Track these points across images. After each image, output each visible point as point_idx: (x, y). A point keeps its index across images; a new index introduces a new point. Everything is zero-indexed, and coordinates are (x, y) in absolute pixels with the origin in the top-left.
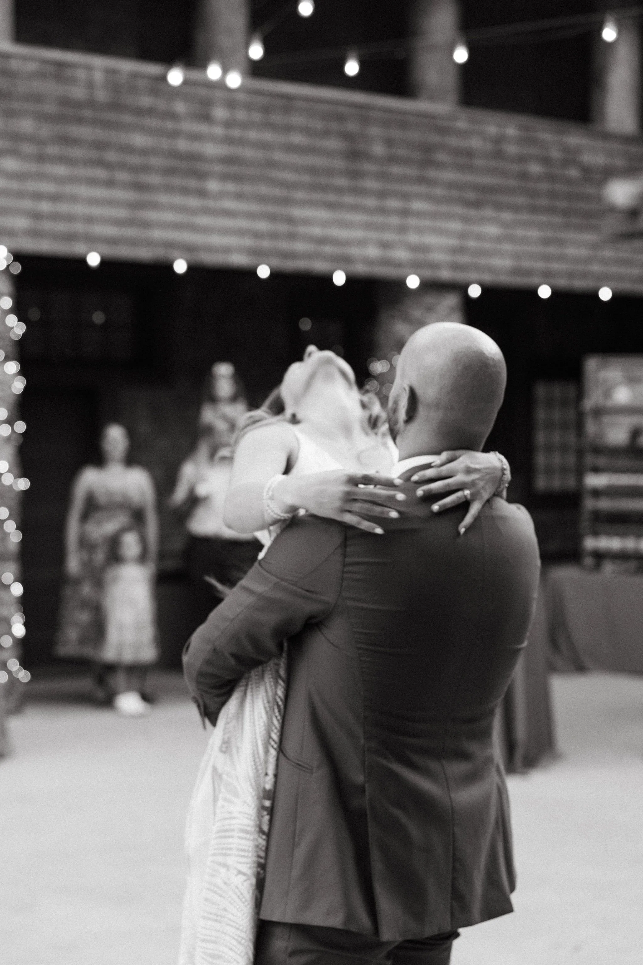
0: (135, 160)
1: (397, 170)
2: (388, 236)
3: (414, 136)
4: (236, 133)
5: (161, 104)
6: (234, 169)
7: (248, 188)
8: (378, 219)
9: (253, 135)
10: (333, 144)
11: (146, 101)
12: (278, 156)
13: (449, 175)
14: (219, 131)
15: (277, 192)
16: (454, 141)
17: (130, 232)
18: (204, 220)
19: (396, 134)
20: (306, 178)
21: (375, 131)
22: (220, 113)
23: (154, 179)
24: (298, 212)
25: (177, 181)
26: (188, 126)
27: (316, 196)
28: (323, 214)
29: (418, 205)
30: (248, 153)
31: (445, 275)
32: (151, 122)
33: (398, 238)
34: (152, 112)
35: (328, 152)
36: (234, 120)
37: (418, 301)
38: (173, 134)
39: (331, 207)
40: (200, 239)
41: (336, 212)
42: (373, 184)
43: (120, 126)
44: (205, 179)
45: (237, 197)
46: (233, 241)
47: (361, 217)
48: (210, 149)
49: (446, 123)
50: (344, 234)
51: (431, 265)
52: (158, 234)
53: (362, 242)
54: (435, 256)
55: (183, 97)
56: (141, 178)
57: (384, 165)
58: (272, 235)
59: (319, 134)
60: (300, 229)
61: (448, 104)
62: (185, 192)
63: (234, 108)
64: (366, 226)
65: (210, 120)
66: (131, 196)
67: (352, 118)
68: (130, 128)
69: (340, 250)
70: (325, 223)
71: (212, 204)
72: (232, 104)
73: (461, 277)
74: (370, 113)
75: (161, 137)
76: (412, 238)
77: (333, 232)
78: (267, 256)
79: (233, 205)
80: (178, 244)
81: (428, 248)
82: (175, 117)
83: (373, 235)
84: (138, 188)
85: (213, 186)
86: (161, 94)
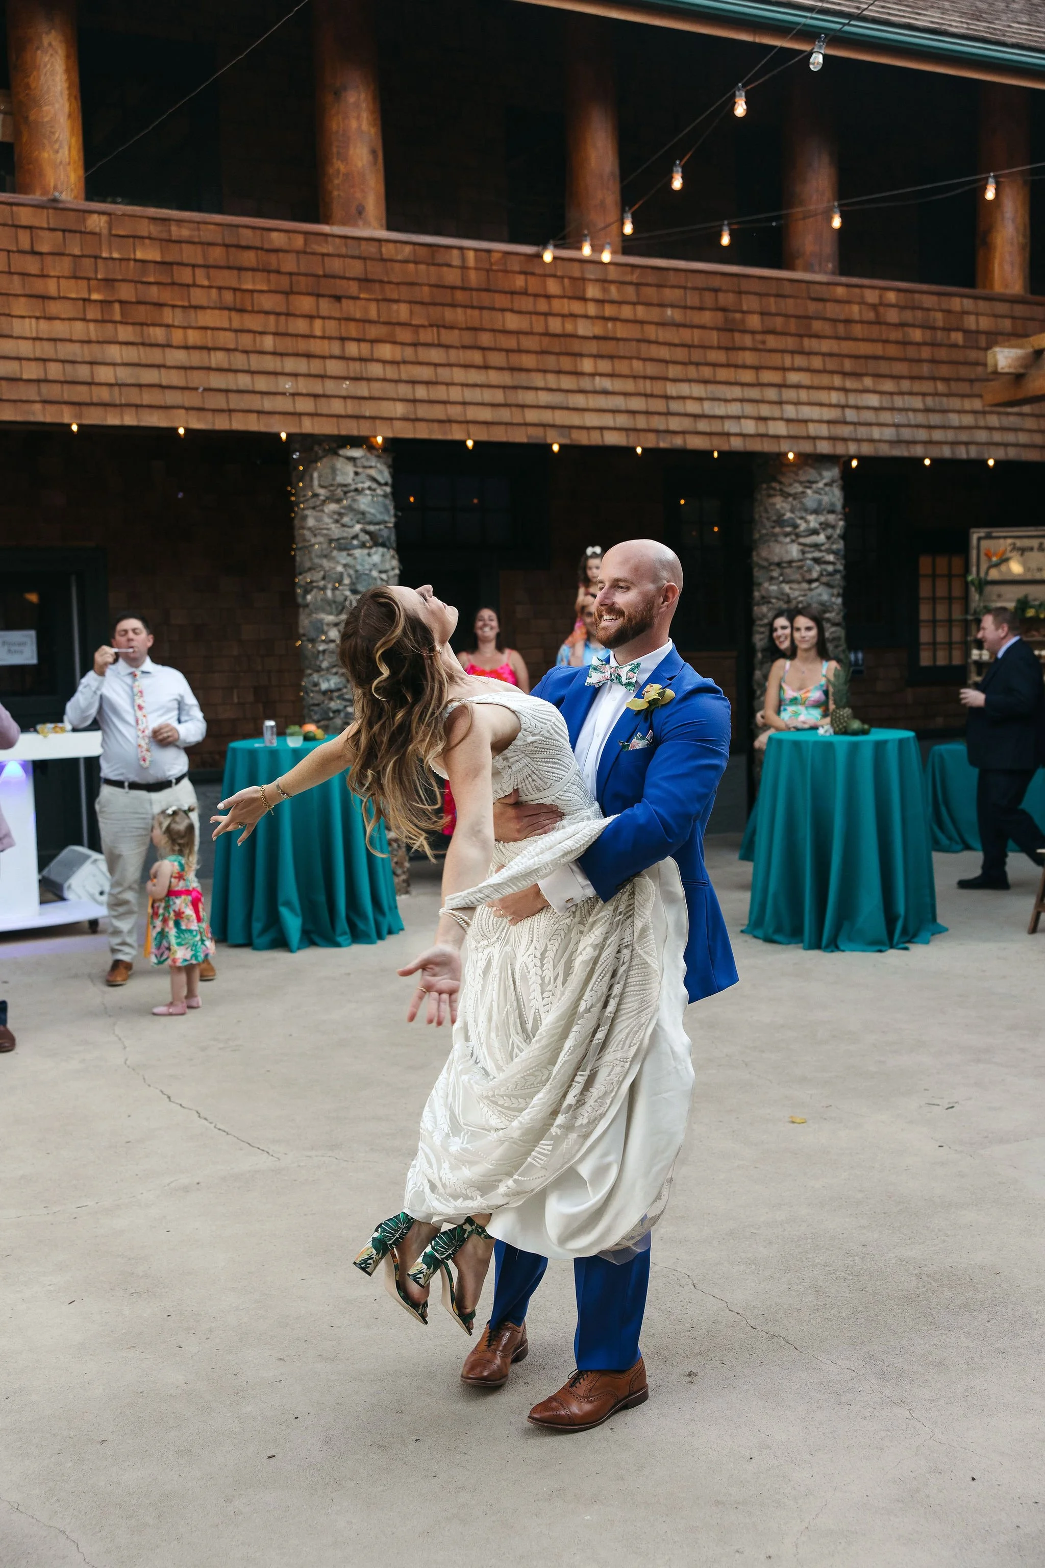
0: (511, 343)
1: (772, 341)
2: (765, 410)
3: (789, 305)
4: (609, 310)
5: (534, 285)
6: (608, 347)
7: (622, 367)
8: (754, 393)
9: (626, 312)
10: (707, 317)
11: (519, 282)
12: (651, 332)
13: (826, 346)
14: (592, 309)
15: (651, 369)
16: (832, 310)
17: (505, 415)
18: (579, 400)
19: (772, 304)
20: (680, 354)
21: (749, 303)
22: (592, 291)
23: (528, 361)
24: (672, 389)
25: (551, 362)
26: (561, 306)
27: (692, 372)
28: (698, 390)
29: (794, 377)
30: (621, 331)
31: (824, 448)
32: (526, 303)
33: (775, 411)
34: (525, 293)
35: (702, 327)
36: (607, 298)
37: (797, 474)
38: (546, 315)
39: (706, 382)
40: (575, 419)
41: (711, 388)
42: (749, 358)
43: (493, 309)
44: (578, 359)
45: (611, 375)
46: (608, 420)
47: (737, 392)
48: (583, 328)
49: (824, 292)
50: (720, 409)
51: (809, 437)
52: (532, 416)
53: (738, 418)
54: (813, 429)
55: (555, 276)
56: (515, 360)
57: (759, 337)
58: (647, 413)
59: (692, 308)
60: (675, 406)
61: (826, 273)
62: (559, 372)
63: (606, 285)
64: (742, 401)
65: (584, 299)
66: (506, 378)
67: (726, 291)
68: (503, 310)
69: (716, 426)
70: (701, 399)
71: (586, 383)
72: (604, 282)
73: (840, 449)
74: (745, 285)
75: (534, 317)
76: (790, 411)
77: (709, 408)
78: (642, 434)
79: (607, 384)
80: (553, 426)
81: (806, 421)
82: (548, 297)
83: (749, 409)
84: (512, 369)
85: (587, 365)
86: (533, 274)
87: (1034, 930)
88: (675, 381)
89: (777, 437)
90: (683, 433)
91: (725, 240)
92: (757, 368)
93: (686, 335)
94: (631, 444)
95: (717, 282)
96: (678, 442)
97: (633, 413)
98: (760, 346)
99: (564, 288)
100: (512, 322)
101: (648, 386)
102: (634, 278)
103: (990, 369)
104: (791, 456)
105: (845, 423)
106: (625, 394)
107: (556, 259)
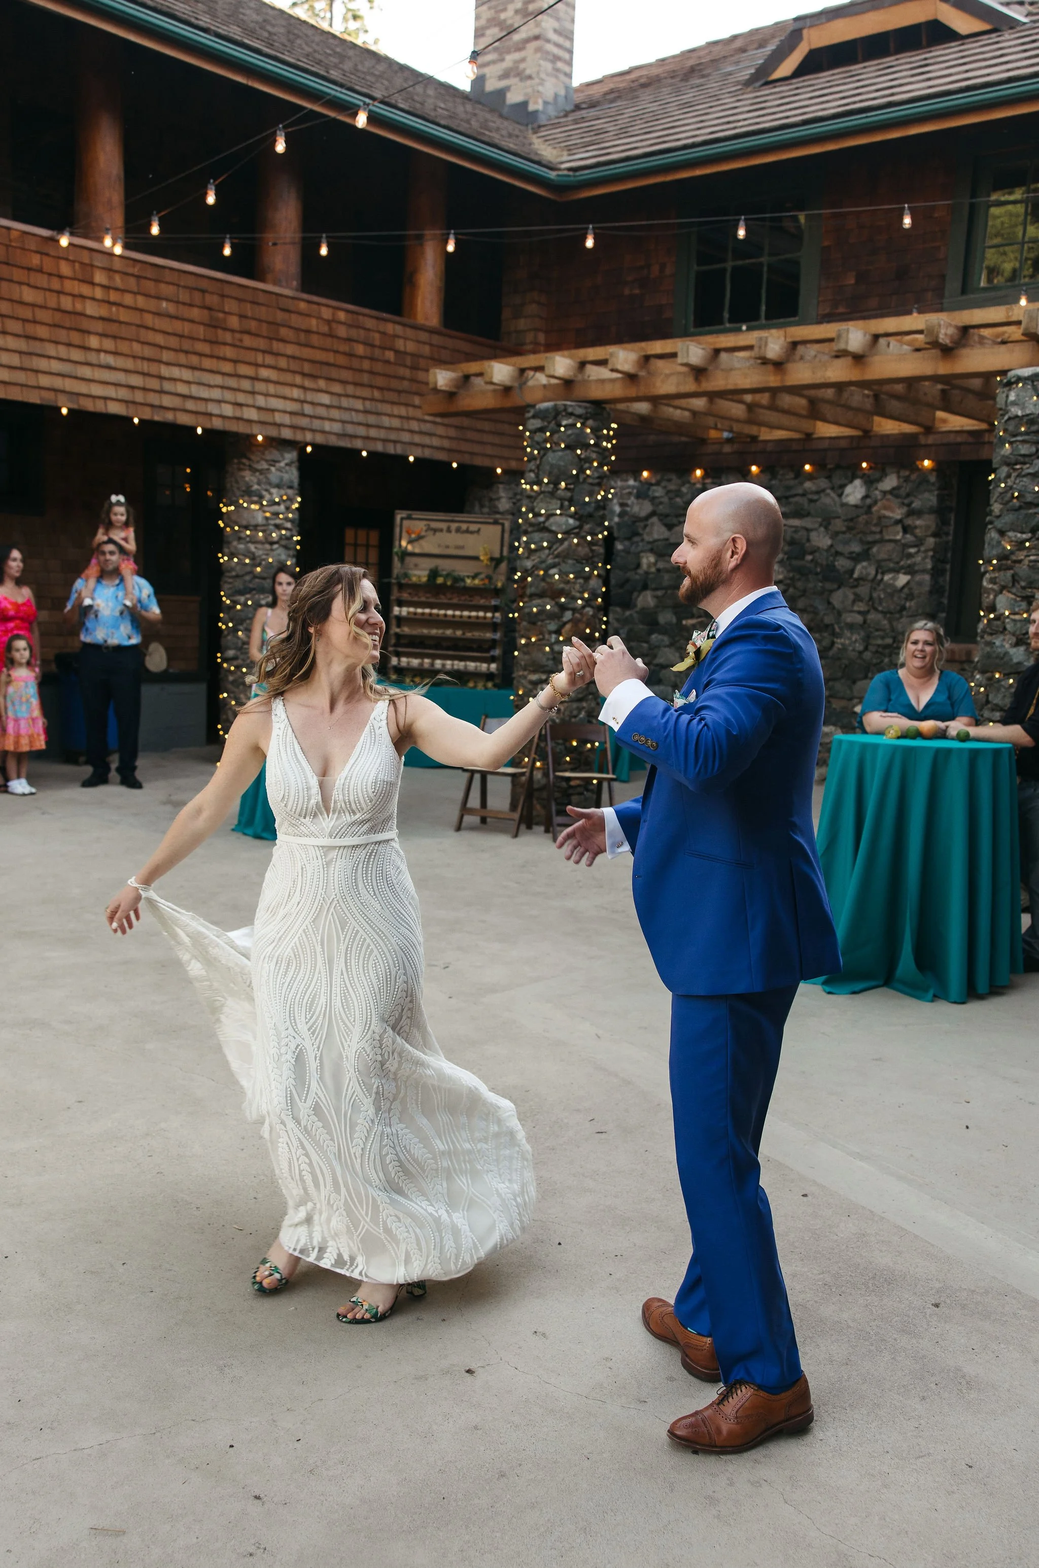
0: (27, 313)
1: (248, 341)
2: (241, 398)
3: (262, 312)
4: (113, 296)
5: (48, 265)
6: (113, 328)
7: (124, 347)
8: (232, 382)
9: (128, 299)
10: (195, 313)
11: (36, 260)
12: (149, 320)
13: (290, 350)
14: (99, 293)
15: (148, 352)
16: (295, 320)
17: (21, 377)
18: (87, 372)
19: (249, 309)
20: (173, 342)
21: (230, 305)
22: (100, 277)
23: (42, 331)
24: (165, 371)
25: (62, 335)
26: (71, 286)
27: (182, 359)
28: (187, 374)
29: (264, 373)
30: (124, 315)
31: (287, 434)
32: (42, 280)
33: (248, 400)
34: (40, 271)
35: (192, 321)
36: (112, 285)
37: (263, 454)
38: (59, 292)
39: (193, 368)
40: (82, 388)
41: (197, 374)
42: (229, 352)
43: (11, 281)
44: (86, 335)
45: (115, 353)
46: (111, 392)
47: (218, 380)
48: (91, 309)
49: (290, 304)
50: (204, 393)
51: (275, 424)
52: (44, 381)
53: (219, 402)
54: (278, 418)
55: (67, 259)
56: (31, 329)
57: (238, 336)
58: (144, 389)
59: (184, 304)
60: (167, 386)
61: (291, 289)
62: (69, 345)
63: (111, 273)
64: (222, 387)
65: (93, 284)
66: (22, 345)
67: (212, 293)
68: (20, 283)
69: (201, 407)
70: (189, 383)
71: (92, 357)
72: (109, 270)
73: (299, 437)
74: (228, 290)
75: (48, 293)
76: (261, 401)
77: (195, 391)
78: (140, 407)
79: (110, 360)
80: (63, 392)
81: (273, 411)
82: (60, 277)
83: (229, 395)
84: (28, 337)
85: (94, 342)
86: (47, 255)
87: (459, 828)
88: (168, 364)
89: (250, 421)
90: (174, 409)
91: (227, 251)
92: (235, 362)
93: (178, 326)
94: (130, 415)
95: (204, 284)
96: (169, 417)
97: (132, 388)
98: (238, 343)
99: (74, 271)
100: (29, 295)
101: (145, 366)
102: (136, 270)
103: (431, 386)
104: (260, 438)
105: (304, 415)
106: (126, 371)
107: (70, 244)
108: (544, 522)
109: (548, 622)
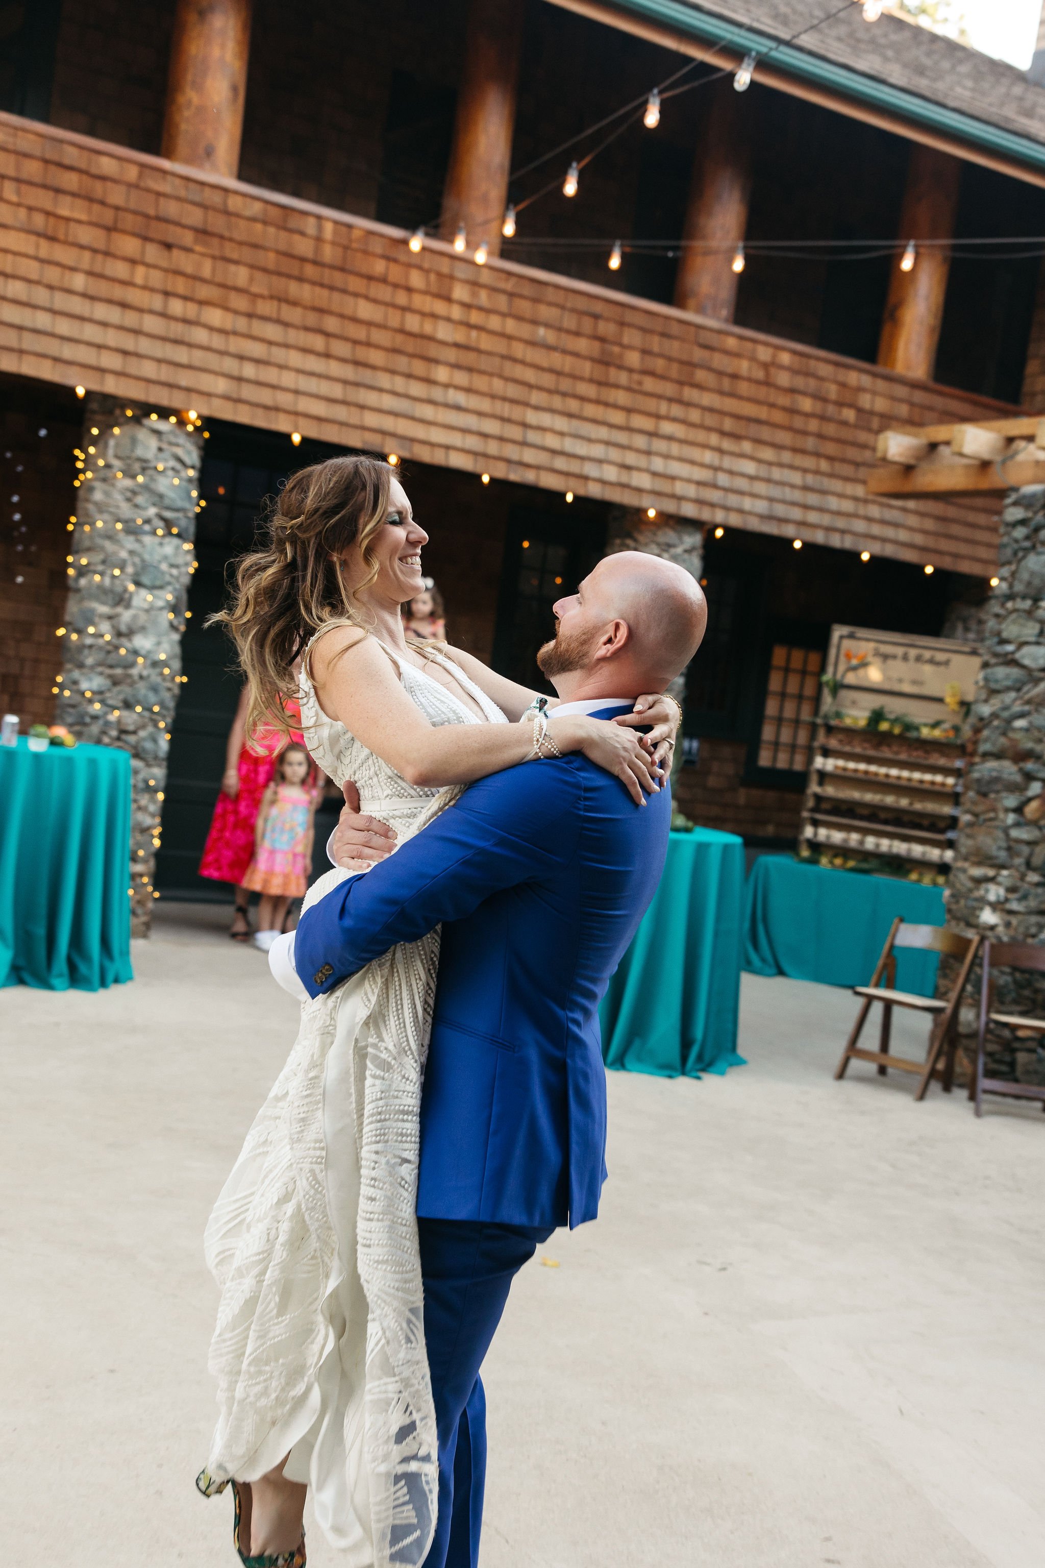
0: (359, 333)
1: (649, 384)
2: (631, 458)
3: (674, 348)
4: (475, 317)
5: (395, 274)
6: (469, 358)
7: (480, 382)
8: (621, 437)
9: (494, 322)
10: (582, 345)
11: (379, 267)
12: (519, 350)
13: (707, 399)
14: (456, 312)
15: (512, 391)
16: (719, 361)
17: (341, 413)
18: (427, 412)
19: (655, 343)
20: (547, 380)
21: (631, 337)
22: (460, 292)
23: (376, 357)
24: (532, 417)
25: (402, 363)
26: (421, 302)
27: (557, 402)
28: (561, 423)
29: (667, 428)
30: (486, 342)
31: (689, 510)
32: (383, 292)
33: (642, 461)
34: (384, 280)
35: (576, 355)
36: (475, 302)
37: (655, 534)
38: (404, 309)
39: (570, 415)
40: (419, 432)
41: (575, 423)
42: (621, 397)
43: (344, 291)
44: (433, 365)
45: (468, 390)
46: (456, 439)
47: (603, 433)
48: (444, 332)
49: (714, 340)
50: (581, 449)
51: (673, 496)
52: (371, 420)
53: (600, 461)
54: (680, 488)
55: (420, 268)
56: (362, 353)
57: (636, 377)
58: (501, 439)
59: (568, 332)
60: (533, 437)
61: (718, 319)
62: (409, 376)
63: (476, 289)
64: (607, 443)
65: (448, 299)
66: (348, 372)
67: (608, 320)
68: (356, 295)
69: (574, 466)
70: (562, 434)
71: (437, 394)
72: (475, 284)
73: (706, 515)
74: (629, 317)
75: (391, 311)
76: (658, 464)
77: (569, 445)
78: (491, 462)
79: (461, 398)
80: (393, 435)
81: (673, 478)
82: (409, 290)
83: (614, 454)
84: (357, 363)
85: (442, 374)
86: (395, 261)
87: (841, 1075)
88: (537, 408)
89: (639, 490)
90: (538, 468)
91: (615, 263)
92: (629, 410)
93: (557, 360)
94: (478, 470)
95: (598, 308)
96: (529, 477)
97: (485, 436)
98: (635, 386)
99: (428, 283)
100: (365, 310)
101: (506, 409)
102: (509, 286)
103: (879, 454)
104: (652, 513)
105: (715, 486)
106: (480, 414)
107: (424, 249)
108: (1013, 653)
109: (1004, 794)
